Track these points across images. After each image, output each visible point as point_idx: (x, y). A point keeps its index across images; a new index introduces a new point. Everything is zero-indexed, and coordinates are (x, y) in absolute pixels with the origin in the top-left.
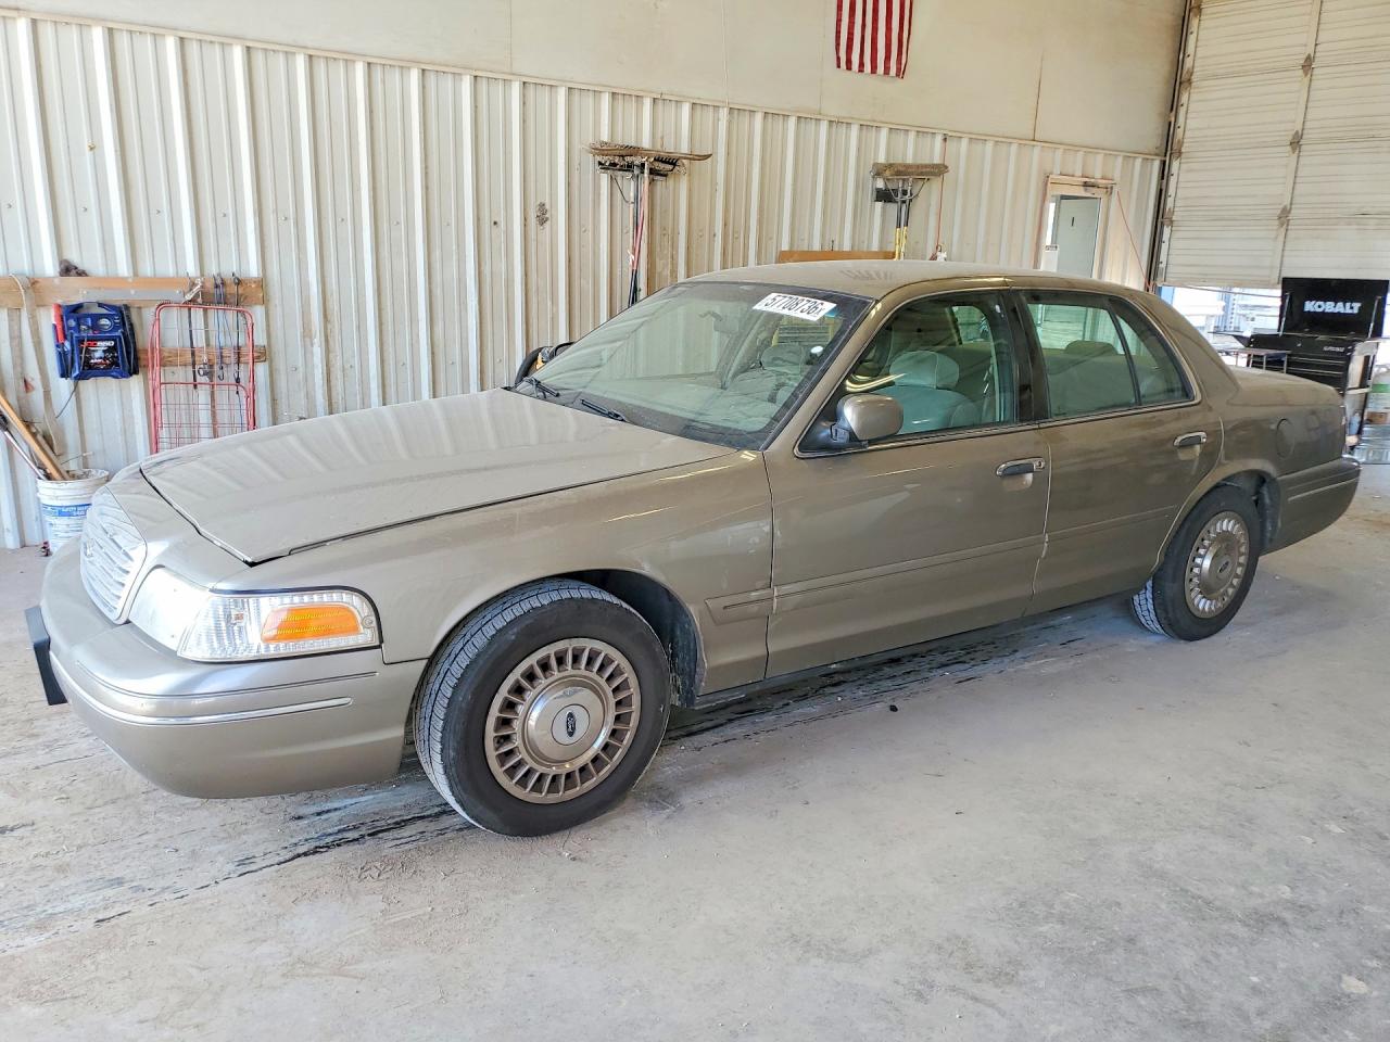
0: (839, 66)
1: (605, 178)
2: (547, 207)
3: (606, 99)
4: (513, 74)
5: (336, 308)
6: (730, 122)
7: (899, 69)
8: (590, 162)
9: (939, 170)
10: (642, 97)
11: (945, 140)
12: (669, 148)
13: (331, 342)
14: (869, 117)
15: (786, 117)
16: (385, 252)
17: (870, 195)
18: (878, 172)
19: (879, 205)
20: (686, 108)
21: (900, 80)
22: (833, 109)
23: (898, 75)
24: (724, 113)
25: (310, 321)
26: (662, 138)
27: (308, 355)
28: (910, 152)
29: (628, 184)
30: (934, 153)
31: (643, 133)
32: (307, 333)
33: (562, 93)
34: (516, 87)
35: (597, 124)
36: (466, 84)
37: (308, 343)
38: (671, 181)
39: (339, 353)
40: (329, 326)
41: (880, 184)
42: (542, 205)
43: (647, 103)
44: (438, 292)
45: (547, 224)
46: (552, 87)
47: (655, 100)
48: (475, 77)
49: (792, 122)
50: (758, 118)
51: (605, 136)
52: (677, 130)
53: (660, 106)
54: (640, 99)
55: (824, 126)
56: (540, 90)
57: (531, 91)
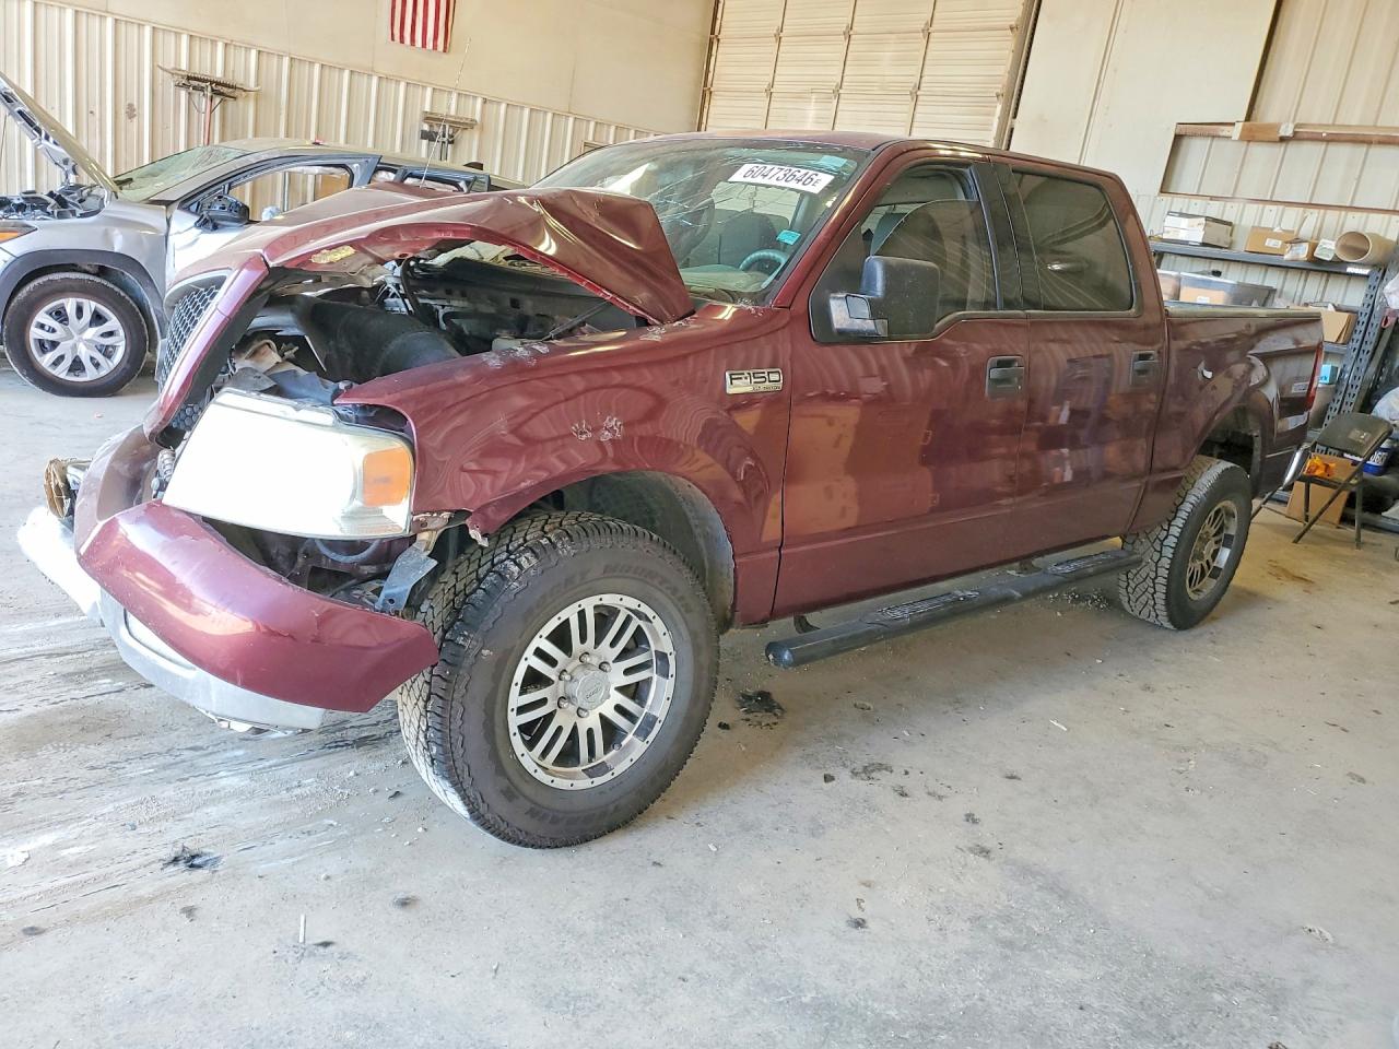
0: (393, 39)
1: (183, 93)
2: (135, 106)
3: (185, 39)
4: (108, 12)
6: (291, 66)
7: (445, 48)
8: (172, 81)
9: (469, 125)
10: (216, 41)
11: (485, 102)
12: (239, 80)
14: (415, 78)
15: (342, 70)
17: (417, 135)
18: (428, 118)
19: (425, 142)
20: (254, 53)
21: (445, 55)
22: (384, 69)
23: (444, 51)
24: (286, 61)
26: (233, 71)
28: (450, 107)
29: (202, 101)
30: (475, 110)
31: (215, 66)
33: (147, 30)
34: (109, 22)
35: (177, 54)
36: (69, 14)
38: (240, 102)
41: (426, 127)
42: (130, 106)
43: (220, 46)
45: (135, 120)
46: (139, 25)
47: (226, 44)
48: (76, 12)
49: (346, 74)
50: (317, 67)
51: (184, 66)
52: (245, 69)
53: (231, 50)
54: (214, 42)
55: (375, 80)
56: (129, 26)
57: (122, 27)
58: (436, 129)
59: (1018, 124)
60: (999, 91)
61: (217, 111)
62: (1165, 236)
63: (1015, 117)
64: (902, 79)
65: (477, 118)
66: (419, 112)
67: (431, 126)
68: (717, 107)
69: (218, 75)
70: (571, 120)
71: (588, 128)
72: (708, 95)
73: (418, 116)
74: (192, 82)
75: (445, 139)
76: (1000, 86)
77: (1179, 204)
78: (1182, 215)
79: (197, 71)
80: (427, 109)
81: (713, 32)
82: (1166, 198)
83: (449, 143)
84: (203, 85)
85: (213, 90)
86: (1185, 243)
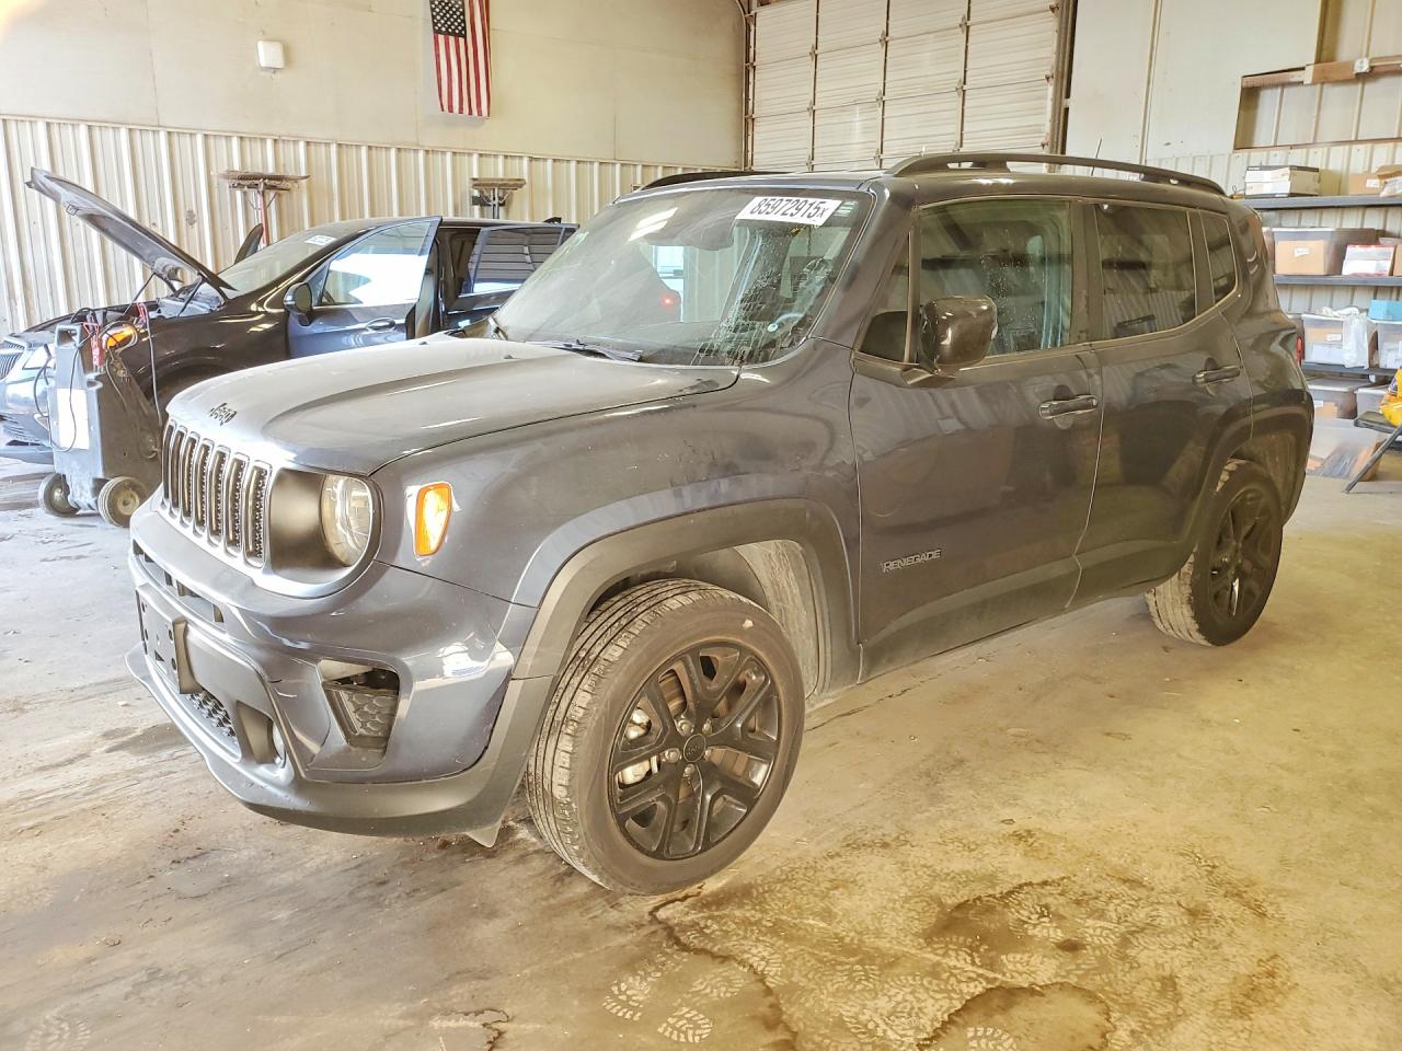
0: (443, 110)
1: (238, 193)
2: (195, 214)
3: (235, 142)
4: (159, 126)
5: (33, 279)
6: (339, 154)
7: (489, 113)
8: (227, 184)
9: (518, 184)
10: (265, 139)
11: (531, 161)
12: (291, 173)
13: (31, 303)
14: (461, 146)
15: (388, 149)
16: (69, 244)
17: (468, 201)
18: (477, 183)
19: (477, 208)
20: (302, 145)
21: (487, 121)
22: (429, 143)
23: (489, 117)
24: (334, 148)
25: (13, 290)
26: (284, 166)
27: (14, 312)
28: (498, 170)
29: (255, 198)
30: (522, 169)
32: (11, 296)
33: (199, 139)
34: (163, 135)
35: (230, 157)
36: (123, 133)
37: (13, 304)
38: (293, 192)
39: (37, 311)
40: (29, 293)
41: (476, 193)
42: (190, 212)
43: (269, 143)
44: (112, 270)
45: (196, 225)
46: (191, 134)
47: (275, 140)
48: (130, 130)
49: (393, 152)
50: (364, 150)
51: (237, 167)
52: (296, 160)
53: (281, 145)
54: (263, 140)
55: (421, 154)
56: (182, 137)
57: (175, 137)
58: (486, 194)
59: (1071, 103)
60: (1049, 73)
61: (273, 205)
62: (1248, 193)
63: (1068, 96)
64: (945, 76)
65: (526, 178)
66: (468, 180)
67: (481, 192)
68: (761, 132)
69: (271, 170)
70: (618, 166)
71: (635, 173)
72: (750, 121)
73: (468, 184)
74: (246, 180)
75: (496, 202)
76: (1049, 67)
77: (1257, 157)
78: (1263, 168)
79: (250, 170)
80: (475, 176)
81: (747, 61)
82: (1243, 154)
83: (500, 205)
84: (257, 182)
85: (265, 184)
86: (1272, 196)
